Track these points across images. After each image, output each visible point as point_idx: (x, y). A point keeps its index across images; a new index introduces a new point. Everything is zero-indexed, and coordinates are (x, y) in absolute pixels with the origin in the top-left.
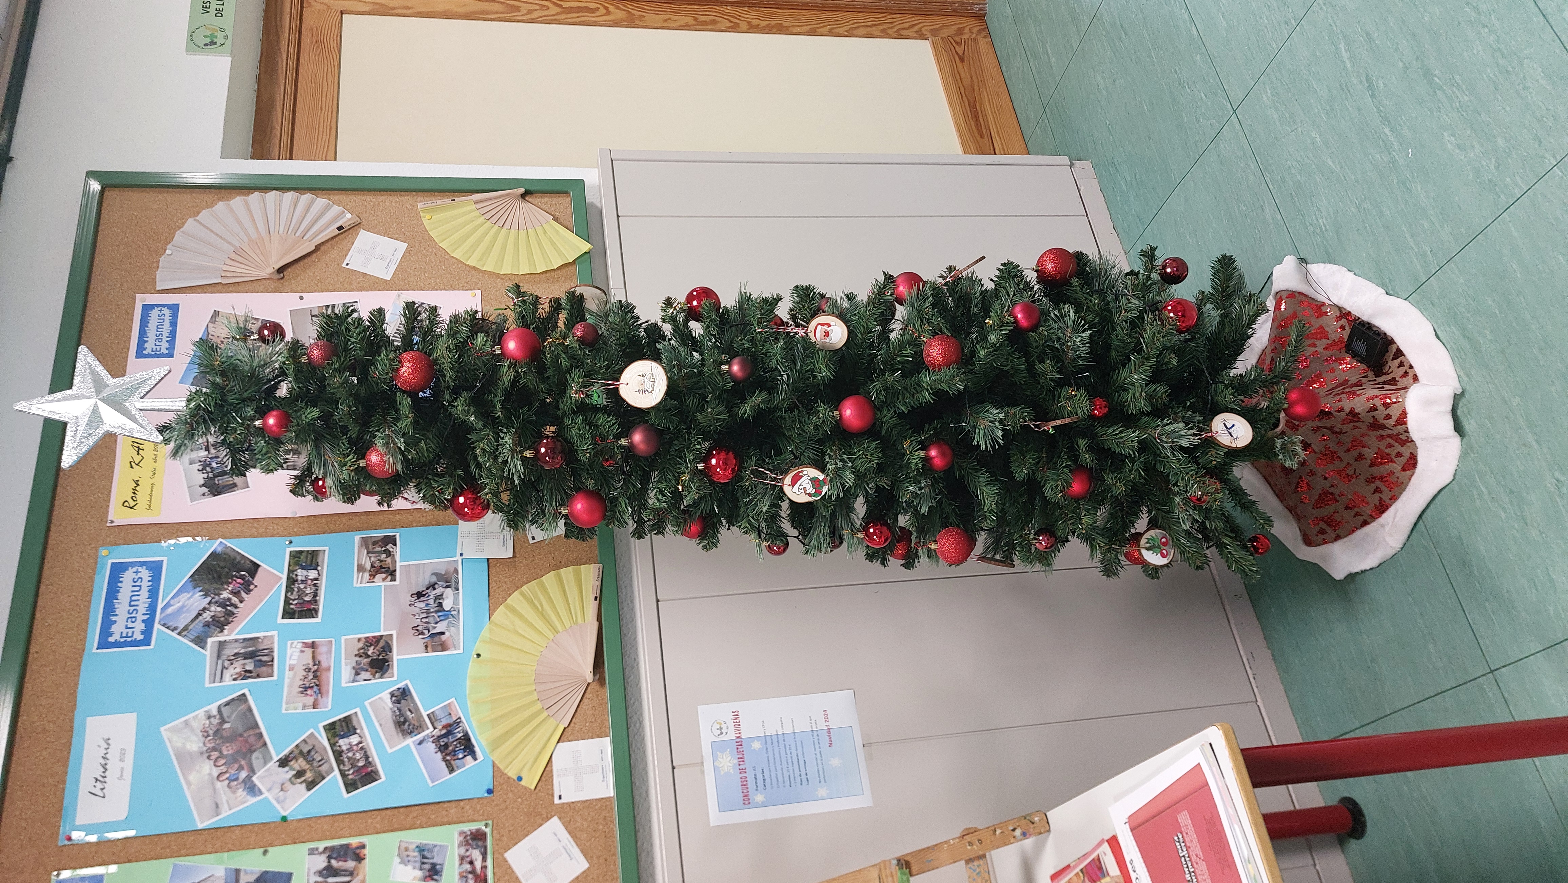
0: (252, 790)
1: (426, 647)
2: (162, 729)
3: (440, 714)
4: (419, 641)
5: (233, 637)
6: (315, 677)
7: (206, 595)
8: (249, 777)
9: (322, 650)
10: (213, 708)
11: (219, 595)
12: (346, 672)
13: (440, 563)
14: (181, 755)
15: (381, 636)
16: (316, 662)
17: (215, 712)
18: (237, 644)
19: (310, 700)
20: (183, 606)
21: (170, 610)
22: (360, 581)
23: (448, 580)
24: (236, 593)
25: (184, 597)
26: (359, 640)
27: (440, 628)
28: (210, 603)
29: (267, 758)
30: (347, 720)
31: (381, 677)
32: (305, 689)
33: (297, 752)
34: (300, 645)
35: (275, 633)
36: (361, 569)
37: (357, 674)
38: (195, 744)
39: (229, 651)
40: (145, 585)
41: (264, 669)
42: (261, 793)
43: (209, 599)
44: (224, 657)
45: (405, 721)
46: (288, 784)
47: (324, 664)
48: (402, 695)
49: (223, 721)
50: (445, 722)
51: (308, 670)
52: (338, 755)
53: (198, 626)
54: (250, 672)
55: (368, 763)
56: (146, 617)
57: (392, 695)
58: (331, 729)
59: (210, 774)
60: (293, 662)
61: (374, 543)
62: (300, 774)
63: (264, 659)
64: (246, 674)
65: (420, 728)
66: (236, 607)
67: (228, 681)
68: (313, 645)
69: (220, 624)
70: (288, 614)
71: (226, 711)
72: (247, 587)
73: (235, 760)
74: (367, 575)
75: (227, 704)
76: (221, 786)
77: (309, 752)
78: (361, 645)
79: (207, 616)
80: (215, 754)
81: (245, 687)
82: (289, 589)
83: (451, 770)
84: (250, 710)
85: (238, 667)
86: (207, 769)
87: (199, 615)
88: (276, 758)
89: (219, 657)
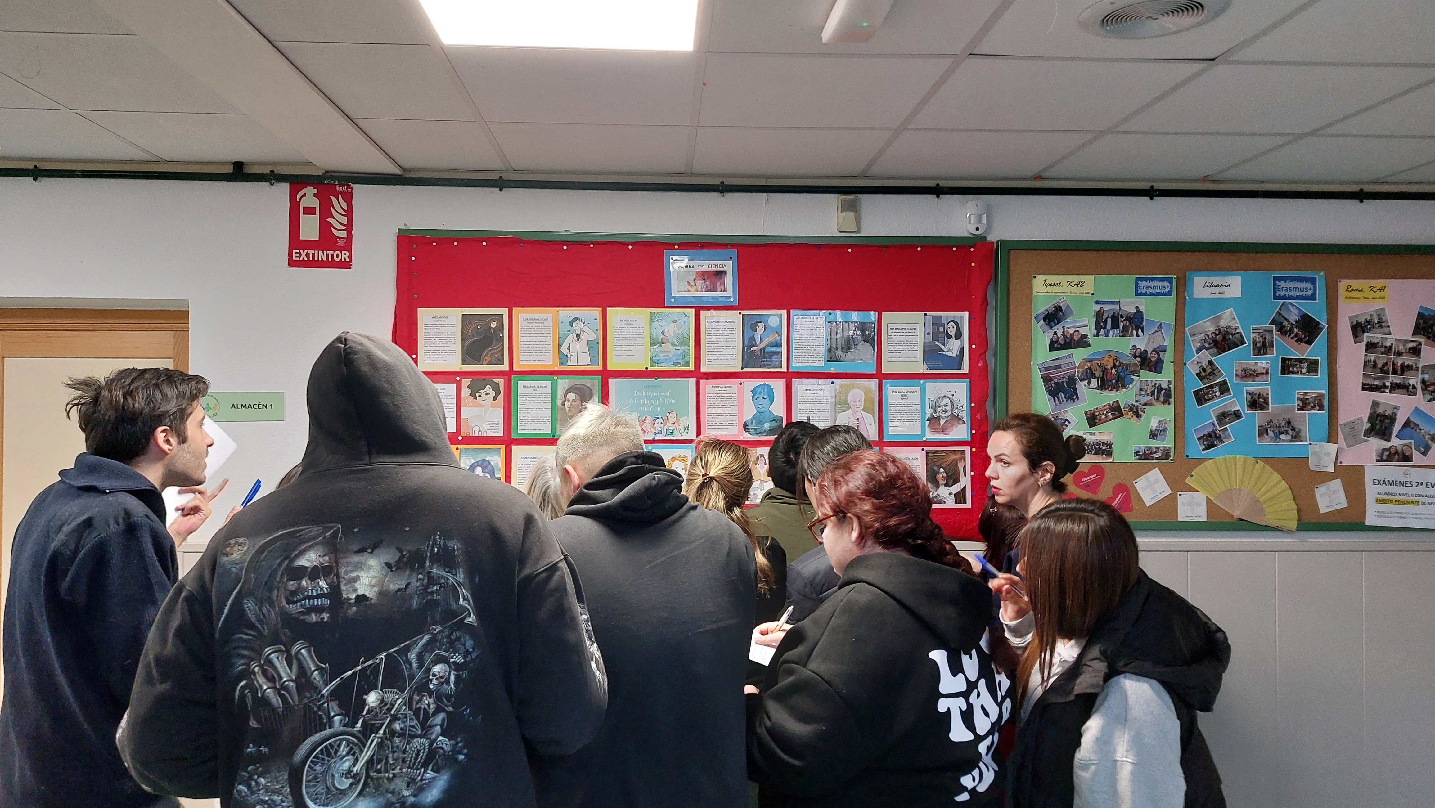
0: (1199, 350)
1: (1261, 426)
2: (1232, 309)
3: (1226, 433)
4: (1264, 423)
5: (1275, 336)
6: (1251, 374)
7: (1296, 322)
8: (1205, 348)
9: (1264, 377)
10: (1240, 330)
11: (1296, 328)
12: (1251, 389)
13: (1306, 432)
14: (1219, 318)
15: (1268, 405)
16: (1258, 375)
17: (1238, 331)
18: (1270, 338)
19: (1239, 373)
20: (1291, 312)
21: (1290, 306)
22: (1298, 393)
23: (1297, 437)
24: (1296, 335)
25: (1296, 312)
26: (1268, 394)
27: (1271, 433)
28: (1292, 324)
29: (1213, 355)
30: (1228, 390)
31: (1247, 405)
32: (1245, 370)
33: (1215, 368)
34: (1267, 367)
35: (1275, 355)
36: (1306, 394)
37: (1250, 394)
38: (1223, 323)
39: (1267, 336)
40: (1304, 293)
41: (1256, 351)
42: (1197, 354)
43: (1294, 323)
44: (1264, 333)
45: (1225, 417)
46: (1200, 365)
47: (1257, 378)
48: (1237, 415)
49: (1233, 335)
50: (1222, 436)
51: (1254, 371)
52: (1212, 387)
53: (1282, 320)
54: (1256, 345)
55: (1206, 401)
56: (1287, 295)
57: (1238, 411)
58: (1225, 383)
59: (1208, 331)
60: (1259, 364)
61: (1320, 400)
62: (1204, 370)
63: (1262, 351)
64: (1255, 343)
65: (1220, 425)
66: (1289, 336)
67: (1252, 335)
68: (1267, 373)
69: (1282, 330)
70: (1284, 360)
71: (1238, 336)
72: (1300, 340)
73: (1213, 341)
74: (1302, 397)
75: (1242, 336)
76: (1203, 336)
77: (1214, 374)
78: (1265, 395)
79: (1285, 323)
80: (1217, 332)
81: (1248, 343)
82: (1297, 360)
83: (1198, 439)
84: (1238, 346)
85: (1259, 339)
86: (1212, 329)
87: (1286, 319)
88: (1212, 359)
89: (1264, 330)
